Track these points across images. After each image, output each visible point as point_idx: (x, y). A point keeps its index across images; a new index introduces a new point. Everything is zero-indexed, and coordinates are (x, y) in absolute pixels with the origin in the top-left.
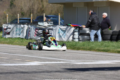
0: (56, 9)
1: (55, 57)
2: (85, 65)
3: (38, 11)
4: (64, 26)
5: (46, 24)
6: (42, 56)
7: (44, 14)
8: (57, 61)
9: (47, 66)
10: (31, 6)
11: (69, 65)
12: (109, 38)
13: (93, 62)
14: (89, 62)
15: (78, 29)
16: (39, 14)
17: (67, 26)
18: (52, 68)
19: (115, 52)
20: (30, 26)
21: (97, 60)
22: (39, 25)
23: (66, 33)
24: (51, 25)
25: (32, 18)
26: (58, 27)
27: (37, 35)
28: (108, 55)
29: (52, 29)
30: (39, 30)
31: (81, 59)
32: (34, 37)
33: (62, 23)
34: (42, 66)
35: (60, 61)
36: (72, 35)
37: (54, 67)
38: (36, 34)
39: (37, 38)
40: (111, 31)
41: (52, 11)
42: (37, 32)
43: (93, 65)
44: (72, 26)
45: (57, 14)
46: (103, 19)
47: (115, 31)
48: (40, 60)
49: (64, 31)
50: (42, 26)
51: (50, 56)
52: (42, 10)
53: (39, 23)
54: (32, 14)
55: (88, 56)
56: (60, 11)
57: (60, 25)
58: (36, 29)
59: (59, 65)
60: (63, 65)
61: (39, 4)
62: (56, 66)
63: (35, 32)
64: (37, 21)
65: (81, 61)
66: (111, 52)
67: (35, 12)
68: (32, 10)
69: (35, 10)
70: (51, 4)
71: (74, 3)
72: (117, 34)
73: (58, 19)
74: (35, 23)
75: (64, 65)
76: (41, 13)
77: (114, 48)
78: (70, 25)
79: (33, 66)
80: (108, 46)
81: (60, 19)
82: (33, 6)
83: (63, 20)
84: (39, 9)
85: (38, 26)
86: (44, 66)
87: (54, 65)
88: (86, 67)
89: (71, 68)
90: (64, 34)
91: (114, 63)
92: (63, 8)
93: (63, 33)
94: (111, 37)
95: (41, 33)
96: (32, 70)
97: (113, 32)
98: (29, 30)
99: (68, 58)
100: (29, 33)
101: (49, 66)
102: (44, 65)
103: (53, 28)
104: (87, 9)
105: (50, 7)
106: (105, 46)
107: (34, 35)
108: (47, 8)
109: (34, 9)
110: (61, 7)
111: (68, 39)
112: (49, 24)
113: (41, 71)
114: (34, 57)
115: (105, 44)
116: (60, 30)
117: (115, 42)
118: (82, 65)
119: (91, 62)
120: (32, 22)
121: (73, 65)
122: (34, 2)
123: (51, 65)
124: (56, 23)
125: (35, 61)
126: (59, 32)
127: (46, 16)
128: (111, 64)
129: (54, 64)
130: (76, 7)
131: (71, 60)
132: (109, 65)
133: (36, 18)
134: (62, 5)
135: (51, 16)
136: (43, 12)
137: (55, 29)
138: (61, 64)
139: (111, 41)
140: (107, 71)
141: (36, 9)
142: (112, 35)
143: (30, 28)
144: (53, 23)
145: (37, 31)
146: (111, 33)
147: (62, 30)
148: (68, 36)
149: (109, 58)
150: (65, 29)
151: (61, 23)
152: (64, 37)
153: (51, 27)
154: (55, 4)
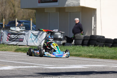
0: (28, 14)
1: (28, 62)
2: (58, 69)
3: (10, 16)
4: (36, 31)
5: (18, 29)
6: (15, 61)
7: (16, 19)
8: (30, 66)
9: (20, 70)
10: (3, 11)
11: (42, 70)
12: (81, 43)
13: (65, 66)
14: (62, 66)
15: (50, 34)
16: (11, 20)
17: (39, 31)
18: (25, 72)
19: (87, 57)
20: (2, 31)
21: (69, 64)
22: (12, 30)
23: (38, 38)
24: (23, 30)
25: (4, 23)
26: (30, 32)
27: (10, 40)
28: (80, 60)
29: (24, 34)
30: (12, 35)
31: (53, 63)
32: (6, 42)
33: (34, 28)
34: (15, 70)
35: (33, 65)
36: (44, 40)
37: (27, 71)
38: (8, 39)
39: (9, 43)
40: (83, 36)
41: (23, 16)
42: (10, 37)
43: (65, 69)
44: (43, 31)
45: (29, 20)
46: (75, 24)
47: (86, 36)
48: (13, 65)
49: (36, 36)
50: (14, 31)
51: (22, 61)
52: (14, 15)
53: (11, 28)
54: (4, 19)
55: (60, 60)
56: (31, 16)
57: (32, 30)
58: (9, 34)
59: (32, 70)
60: (36, 70)
61: (10, 9)
62: (29, 70)
63: (7, 36)
64: (10, 26)
65: (53, 65)
66: (83, 57)
67: (7, 17)
68: (4, 15)
69: (7, 16)
70: (22, 10)
71: (46, 8)
72: (89, 39)
73: (30, 24)
74: (7, 28)
75: (38, 70)
76: (13, 18)
77: (86, 52)
78: (42, 30)
79: (6, 70)
80: (80, 51)
81: (32, 24)
82: (5, 11)
83: (35, 25)
84: (11, 14)
85: (10, 31)
86: (17, 71)
87: (27, 70)
88: (59, 72)
89: (44, 72)
90: (37, 39)
91: (87, 68)
92: (35, 13)
93: (35, 38)
94: (83, 42)
95: (13, 38)
96: (6, 74)
97: (85, 37)
98: (1, 35)
99: (41, 62)
100: (1, 38)
101: (22, 70)
102: (17, 69)
103: (25, 32)
104: (59, 14)
105: (21, 12)
106: (77, 51)
107: (7, 40)
108: (19, 13)
109: (5, 14)
110: (32, 12)
111: (41, 44)
112: (21, 29)
113: (14, 75)
114: (7, 61)
115: (76, 48)
116: (33, 35)
117: (87, 47)
118: (54, 69)
119: (64, 66)
120: (4, 27)
121: (46, 69)
122: (6, 7)
123: (24, 69)
124: (28, 28)
125: (8, 65)
126: (31, 37)
127: (18, 21)
128: (83, 69)
129: (27, 68)
130: (48, 12)
131: (43, 64)
132: (82, 69)
133: (8, 23)
134: (34, 10)
135: (23, 21)
136: (15, 17)
137: (27, 34)
138: (34, 68)
139: (83, 46)
140: (79, 76)
141: (8, 14)
142: (83, 40)
143: (2, 33)
144: (25, 28)
145: (9, 35)
146: (83, 38)
147: (34, 35)
148: (40, 40)
149: (81, 63)
150: (37, 34)
151: (32, 27)
152: (36, 42)
153: (24, 32)
154: (27, 10)
